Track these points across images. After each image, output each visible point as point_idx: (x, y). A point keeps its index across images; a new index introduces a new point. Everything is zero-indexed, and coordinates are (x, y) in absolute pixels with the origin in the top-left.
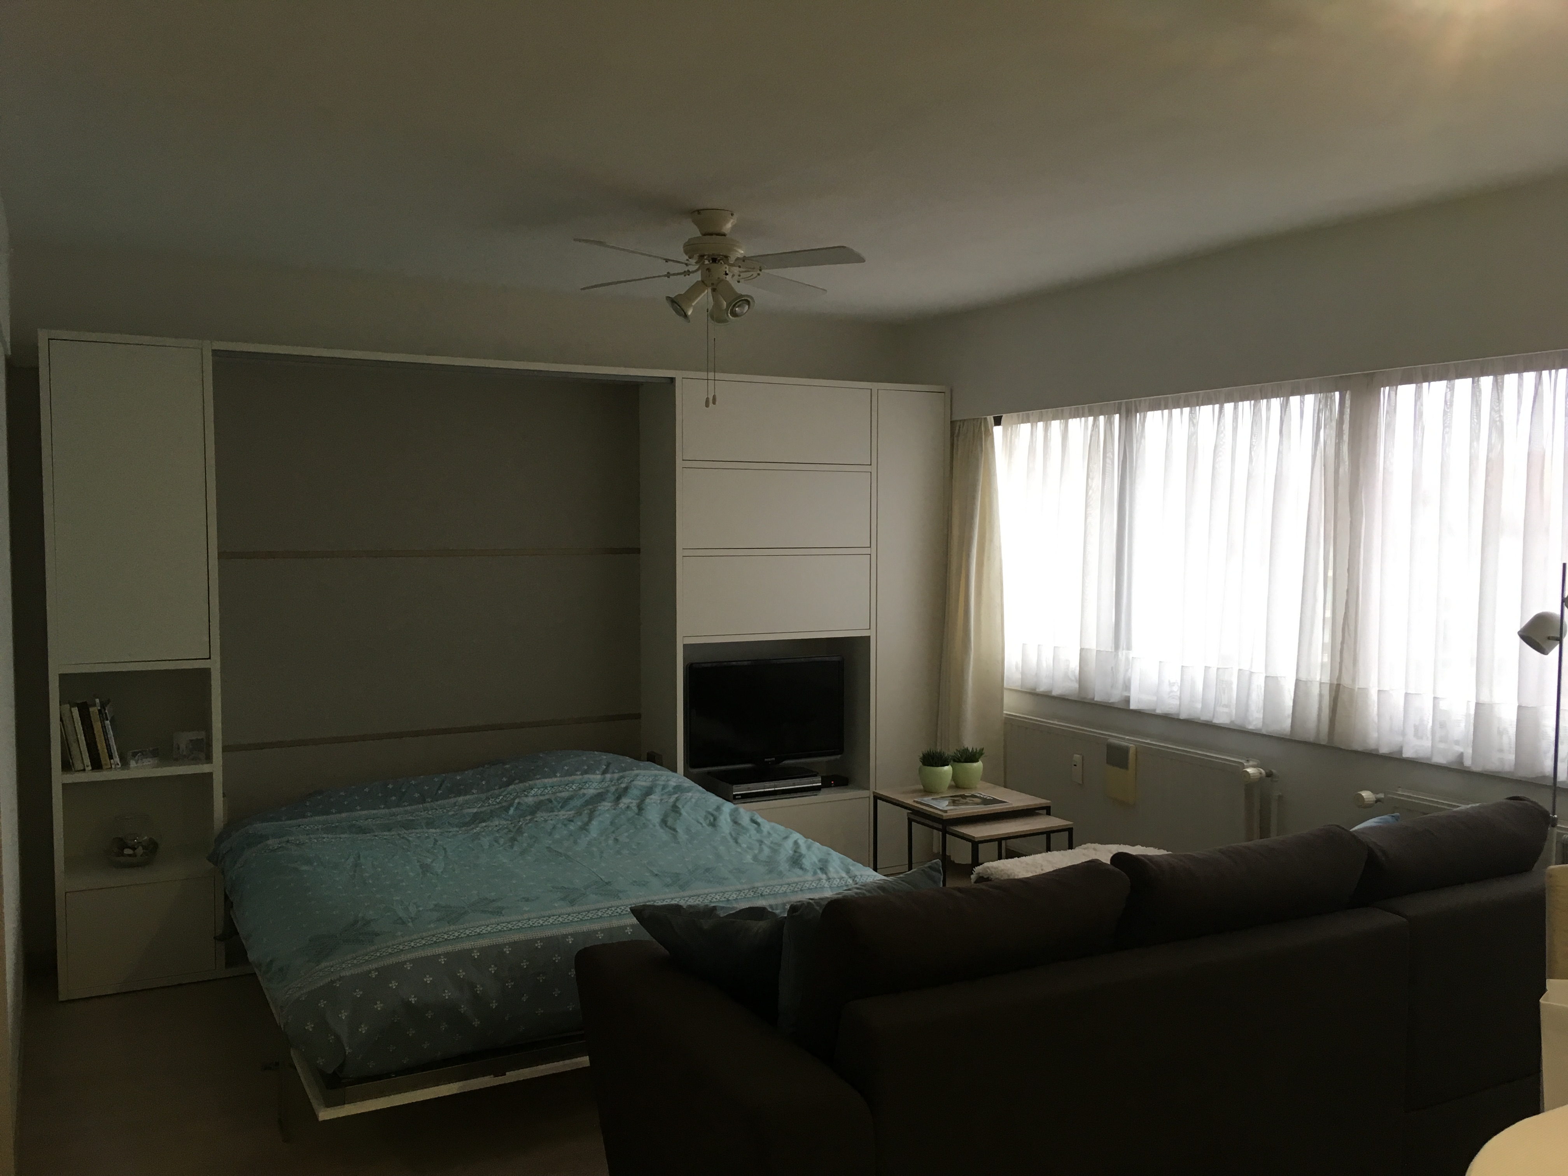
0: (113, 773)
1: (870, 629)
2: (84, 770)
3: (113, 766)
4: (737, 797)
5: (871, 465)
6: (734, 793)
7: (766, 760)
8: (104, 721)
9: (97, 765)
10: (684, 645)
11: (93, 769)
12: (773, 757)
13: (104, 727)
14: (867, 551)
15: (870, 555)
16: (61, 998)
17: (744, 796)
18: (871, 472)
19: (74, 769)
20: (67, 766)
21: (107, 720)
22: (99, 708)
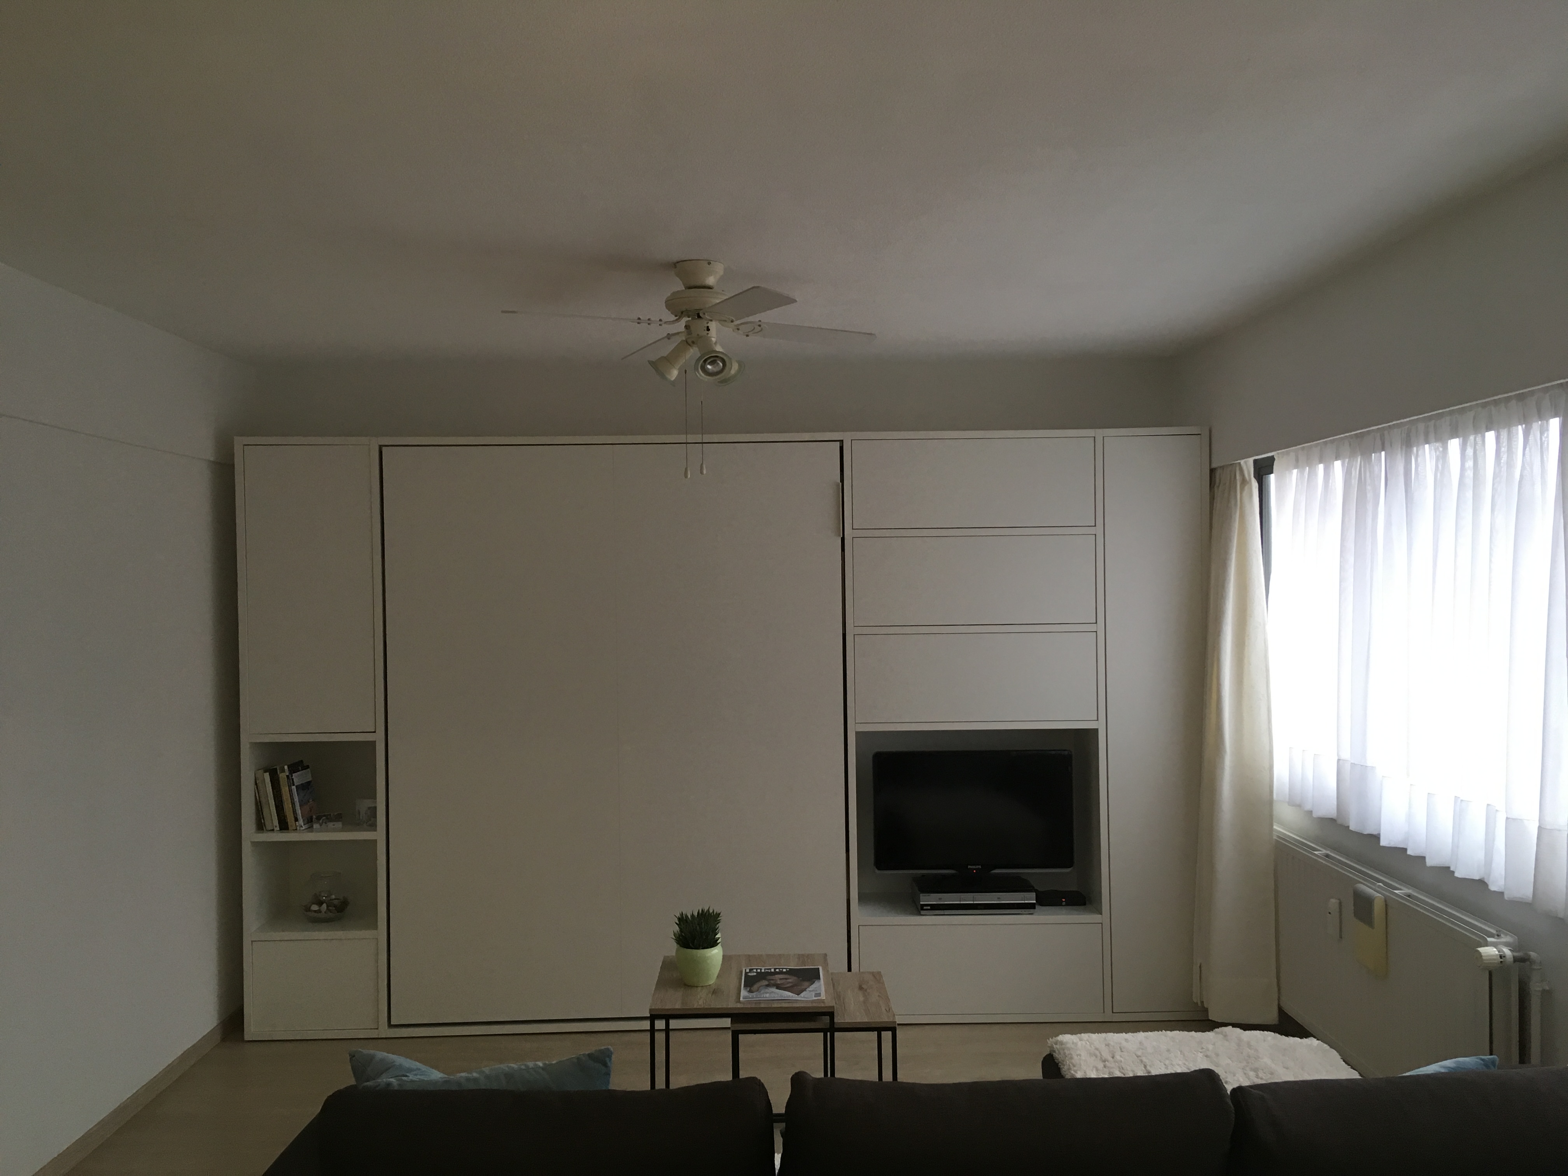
0: (300, 835)
1: (1098, 720)
2: (273, 830)
3: (298, 828)
4: (925, 908)
5: (1095, 526)
6: (921, 903)
7: (969, 867)
8: (291, 786)
9: (284, 826)
10: (857, 733)
11: (281, 829)
12: (979, 865)
13: (290, 791)
14: (1093, 628)
15: (1096, 632)
16: (247, 1038)
17: (934, 907)
18: (1095, 535)
19: (266, 828)
20: (261, 826)
21: (294, 785)
22: (288, 774)
